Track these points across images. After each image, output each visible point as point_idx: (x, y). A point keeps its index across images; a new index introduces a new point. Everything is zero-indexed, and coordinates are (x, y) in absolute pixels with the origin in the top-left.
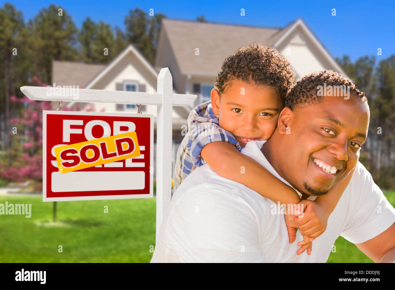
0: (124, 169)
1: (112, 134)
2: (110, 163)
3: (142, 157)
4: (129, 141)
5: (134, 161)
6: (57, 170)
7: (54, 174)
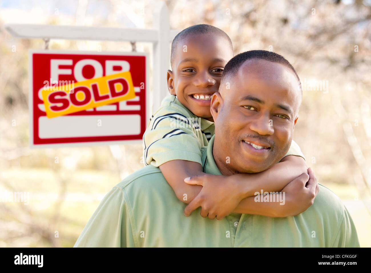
0: (118, 112)
1: (104, 74)
2: (102, 106)
3: (137, 99)
4: (123, 82)
5: (129, 103)
6: (44, 114)
7: (42, 119)
